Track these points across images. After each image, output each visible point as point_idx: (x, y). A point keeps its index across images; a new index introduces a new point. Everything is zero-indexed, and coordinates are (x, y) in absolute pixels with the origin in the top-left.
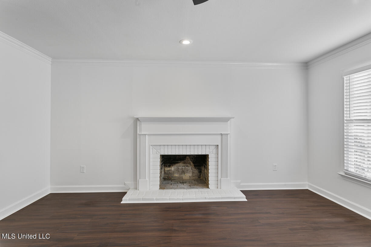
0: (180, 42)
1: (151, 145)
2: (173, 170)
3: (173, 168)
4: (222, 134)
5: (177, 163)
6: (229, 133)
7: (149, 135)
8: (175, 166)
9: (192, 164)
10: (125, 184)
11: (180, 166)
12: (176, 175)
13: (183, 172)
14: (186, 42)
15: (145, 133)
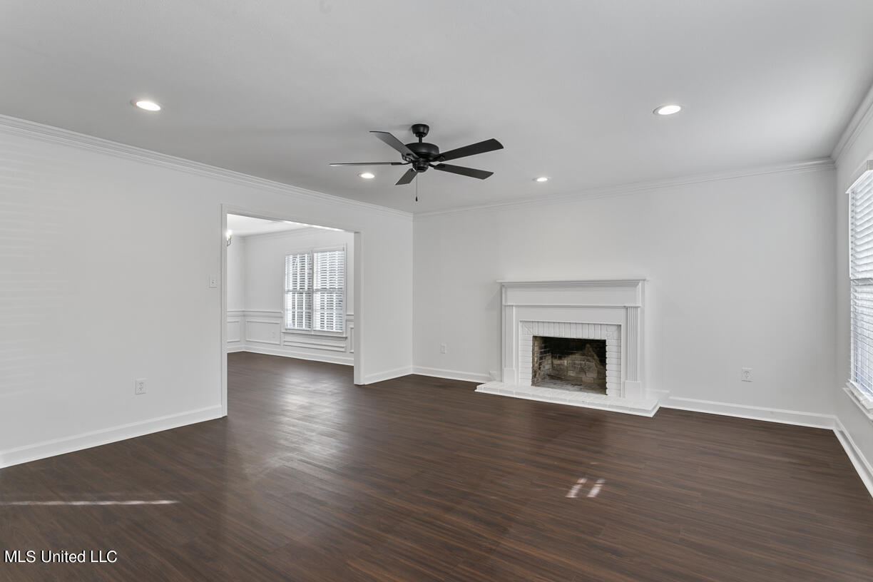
0: (534, 180)
1: (521, 321)
2: (566, 364)
3: (565, 362)
4: (626, 308)
5: (572, 354)
6: (640, 305)
7: (516, 306)
8: (569, 359)
9: (596, 357)
10: (490, 374)
11: (577, 359)
12: (572, 374)
13: (583, 370)
14: (542, 180)
15: (512, 304)
